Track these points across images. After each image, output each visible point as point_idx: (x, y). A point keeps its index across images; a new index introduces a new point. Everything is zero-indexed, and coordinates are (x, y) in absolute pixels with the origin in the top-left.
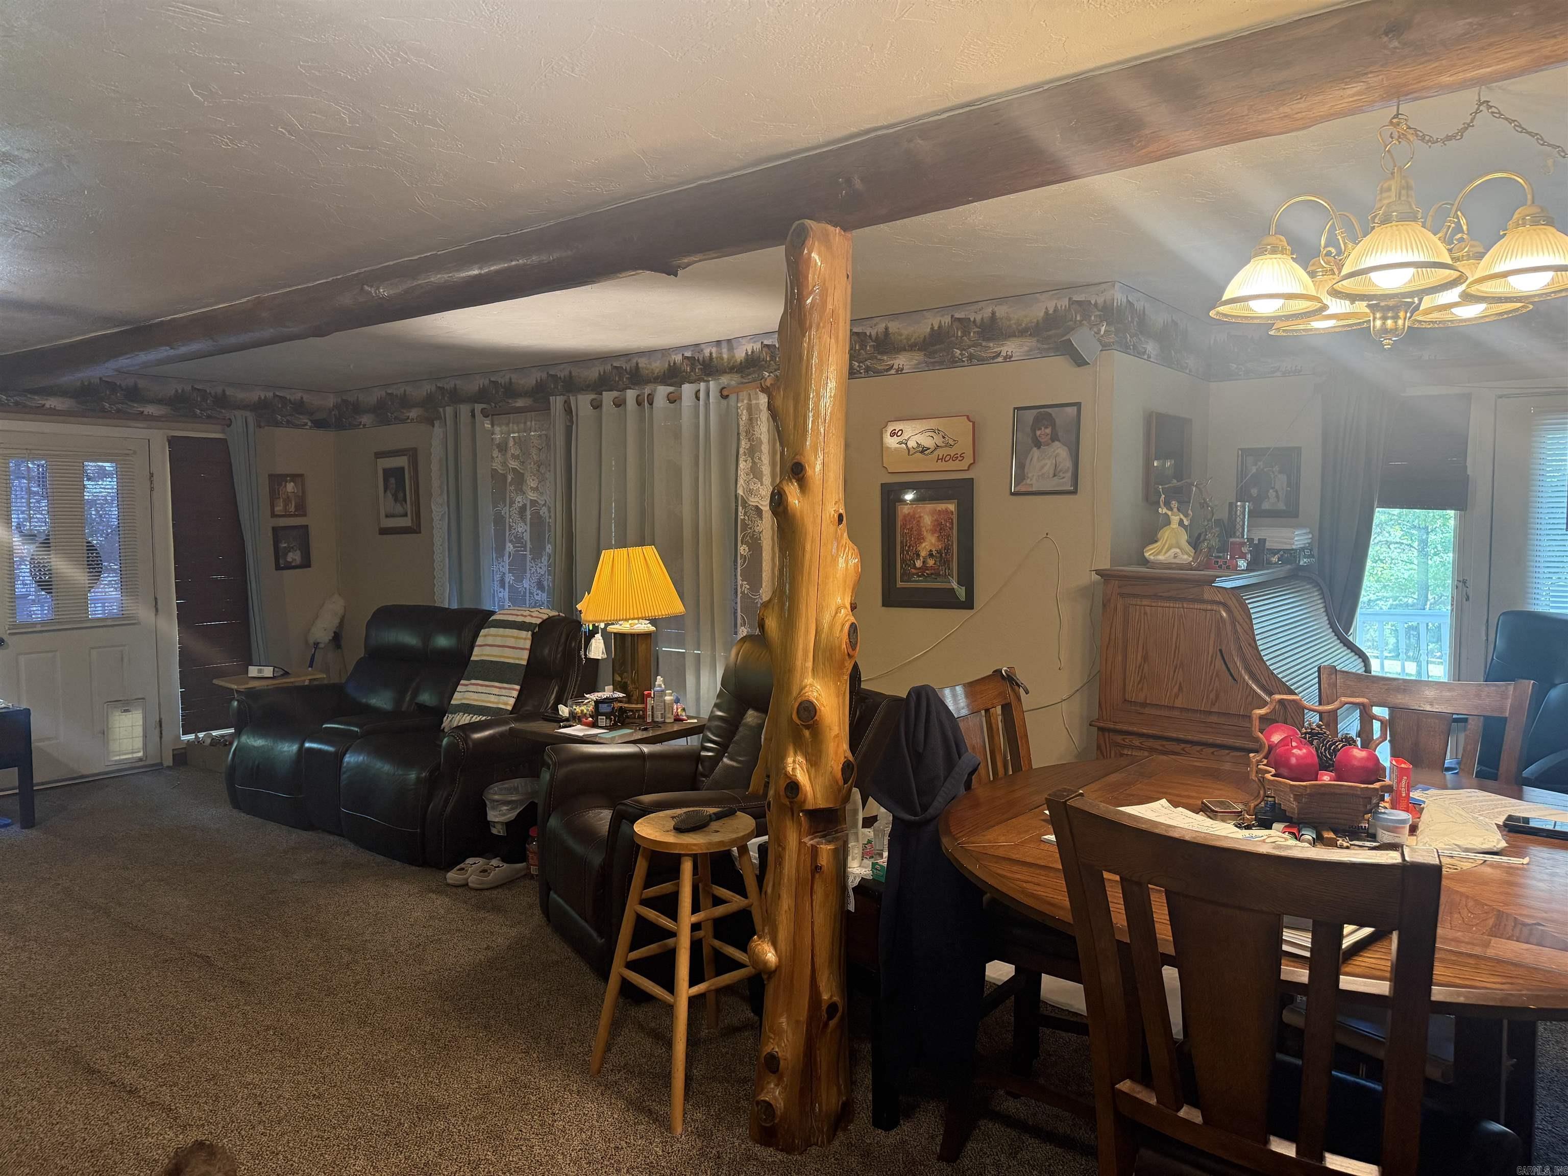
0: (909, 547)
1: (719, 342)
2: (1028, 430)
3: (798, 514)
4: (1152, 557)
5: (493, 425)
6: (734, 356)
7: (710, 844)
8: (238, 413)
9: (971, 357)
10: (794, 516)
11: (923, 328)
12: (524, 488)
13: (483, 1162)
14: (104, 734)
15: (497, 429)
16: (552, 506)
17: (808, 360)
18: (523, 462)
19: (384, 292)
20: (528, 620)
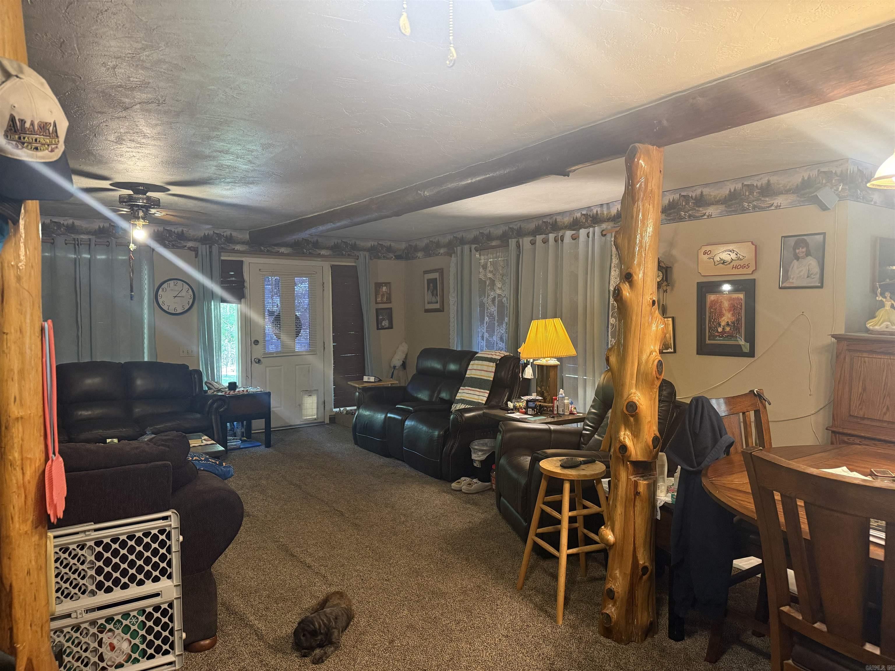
0: (714, 320)
1: (602, 205)
2: (792, 249)
3: (628, 301)
4: (871, 327)
5: (480, 256)
6: (610, 212)
7: (579, 475)
8: (361, 253)
9: (754, 207)
10: (626, 302)
11: (724, 191)
12: (495, 288)
13: (462, 621)
14: (300, 406)
15: (482, 257)
16: (509, 297)
17: (636, 218)
18: (495, 274)
19: (427, 193)
20: (494, 357)
